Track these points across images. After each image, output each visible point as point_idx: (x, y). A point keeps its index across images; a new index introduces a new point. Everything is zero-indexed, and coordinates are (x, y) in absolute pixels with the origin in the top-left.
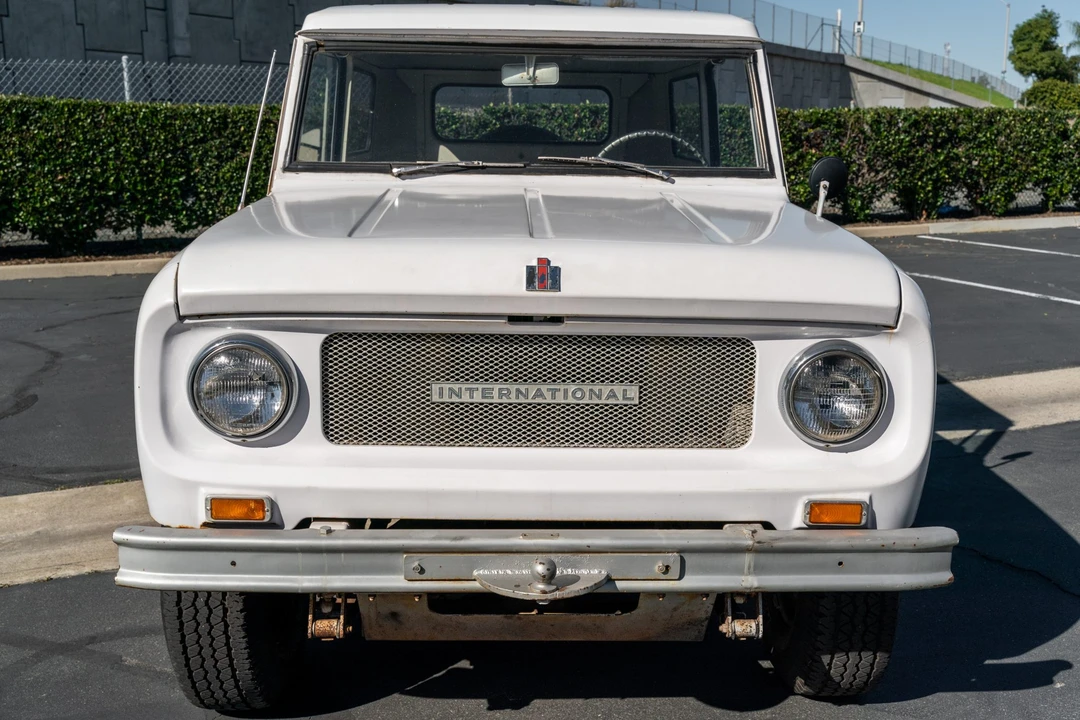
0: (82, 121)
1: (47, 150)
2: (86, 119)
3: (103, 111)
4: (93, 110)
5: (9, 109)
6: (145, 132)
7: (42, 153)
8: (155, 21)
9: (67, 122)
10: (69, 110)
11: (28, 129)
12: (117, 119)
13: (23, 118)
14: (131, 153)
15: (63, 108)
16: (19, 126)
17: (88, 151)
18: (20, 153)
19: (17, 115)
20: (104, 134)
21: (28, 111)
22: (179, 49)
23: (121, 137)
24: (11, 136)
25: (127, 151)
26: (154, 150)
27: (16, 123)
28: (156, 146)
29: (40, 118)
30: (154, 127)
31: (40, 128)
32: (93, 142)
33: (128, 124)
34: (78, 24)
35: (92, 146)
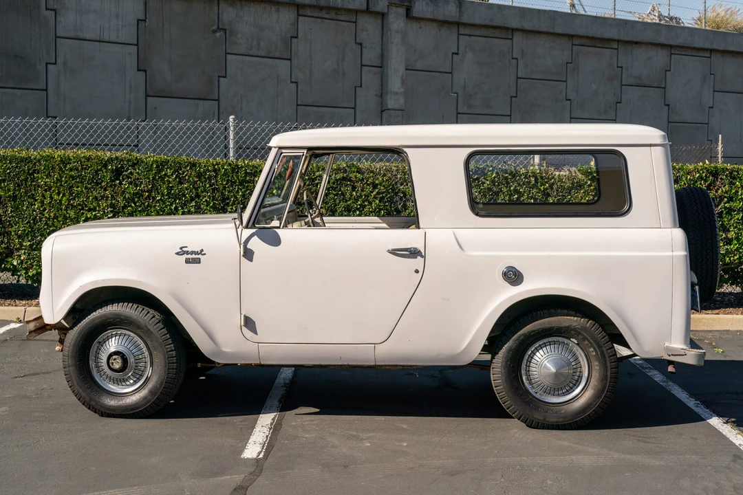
0: (168, 176)
1: (135, 203)
2: (172, 175)
3: (188, 168)
4: (178, 167)
5: (105, 166)
6: (225, 188)
7: (131, 206)
8: (370, 78)
9: (154, 178)
10: (157, 166)
11: (121, 184)
12: (199, 175)
13: (118, 173)
14: (211, 207)
15: (152, 165)
16: (112, 181)
17: (171, 204)
18: (112, 205)
19: (112, 171)
20: (187, 189)
21: (122, 167)
22: (391, 103)
23: (202, 192)
24: (105, 190)
25: (207, 206)
26: (232, 205)
27: (111, 178)
28: (234, 201)
29: (131, 173)
30: (233, 183)
31: (130, 183)
32: (176, 197)
33: (210, 180)
34: (292, 82)
35: (175, 201)
